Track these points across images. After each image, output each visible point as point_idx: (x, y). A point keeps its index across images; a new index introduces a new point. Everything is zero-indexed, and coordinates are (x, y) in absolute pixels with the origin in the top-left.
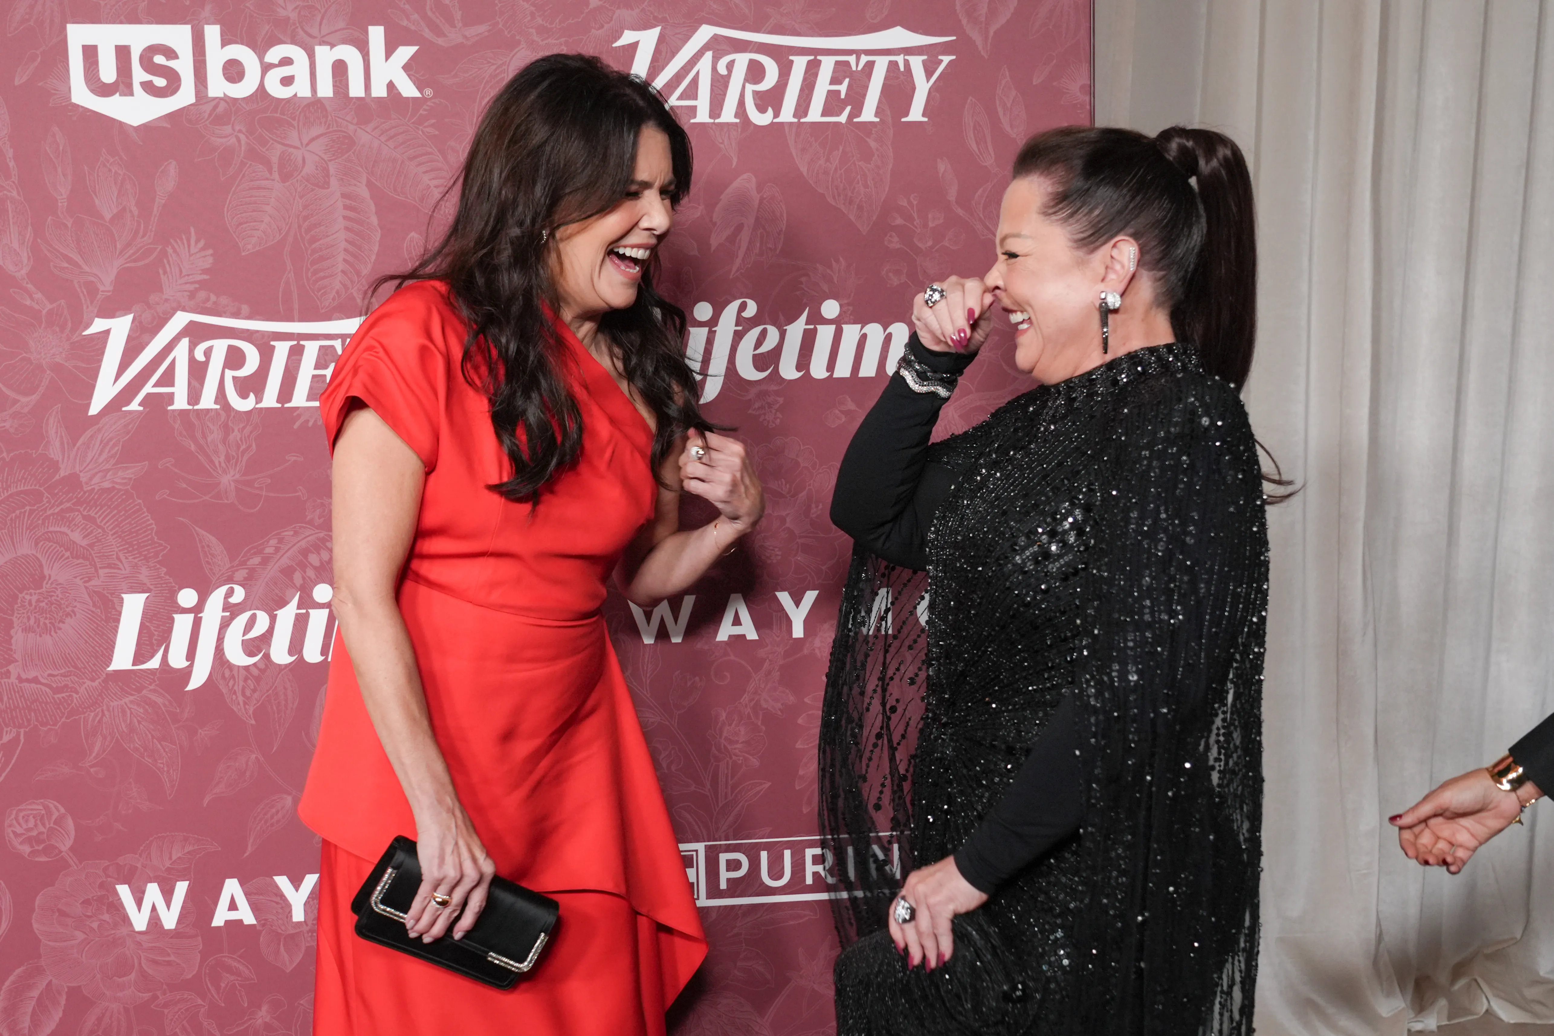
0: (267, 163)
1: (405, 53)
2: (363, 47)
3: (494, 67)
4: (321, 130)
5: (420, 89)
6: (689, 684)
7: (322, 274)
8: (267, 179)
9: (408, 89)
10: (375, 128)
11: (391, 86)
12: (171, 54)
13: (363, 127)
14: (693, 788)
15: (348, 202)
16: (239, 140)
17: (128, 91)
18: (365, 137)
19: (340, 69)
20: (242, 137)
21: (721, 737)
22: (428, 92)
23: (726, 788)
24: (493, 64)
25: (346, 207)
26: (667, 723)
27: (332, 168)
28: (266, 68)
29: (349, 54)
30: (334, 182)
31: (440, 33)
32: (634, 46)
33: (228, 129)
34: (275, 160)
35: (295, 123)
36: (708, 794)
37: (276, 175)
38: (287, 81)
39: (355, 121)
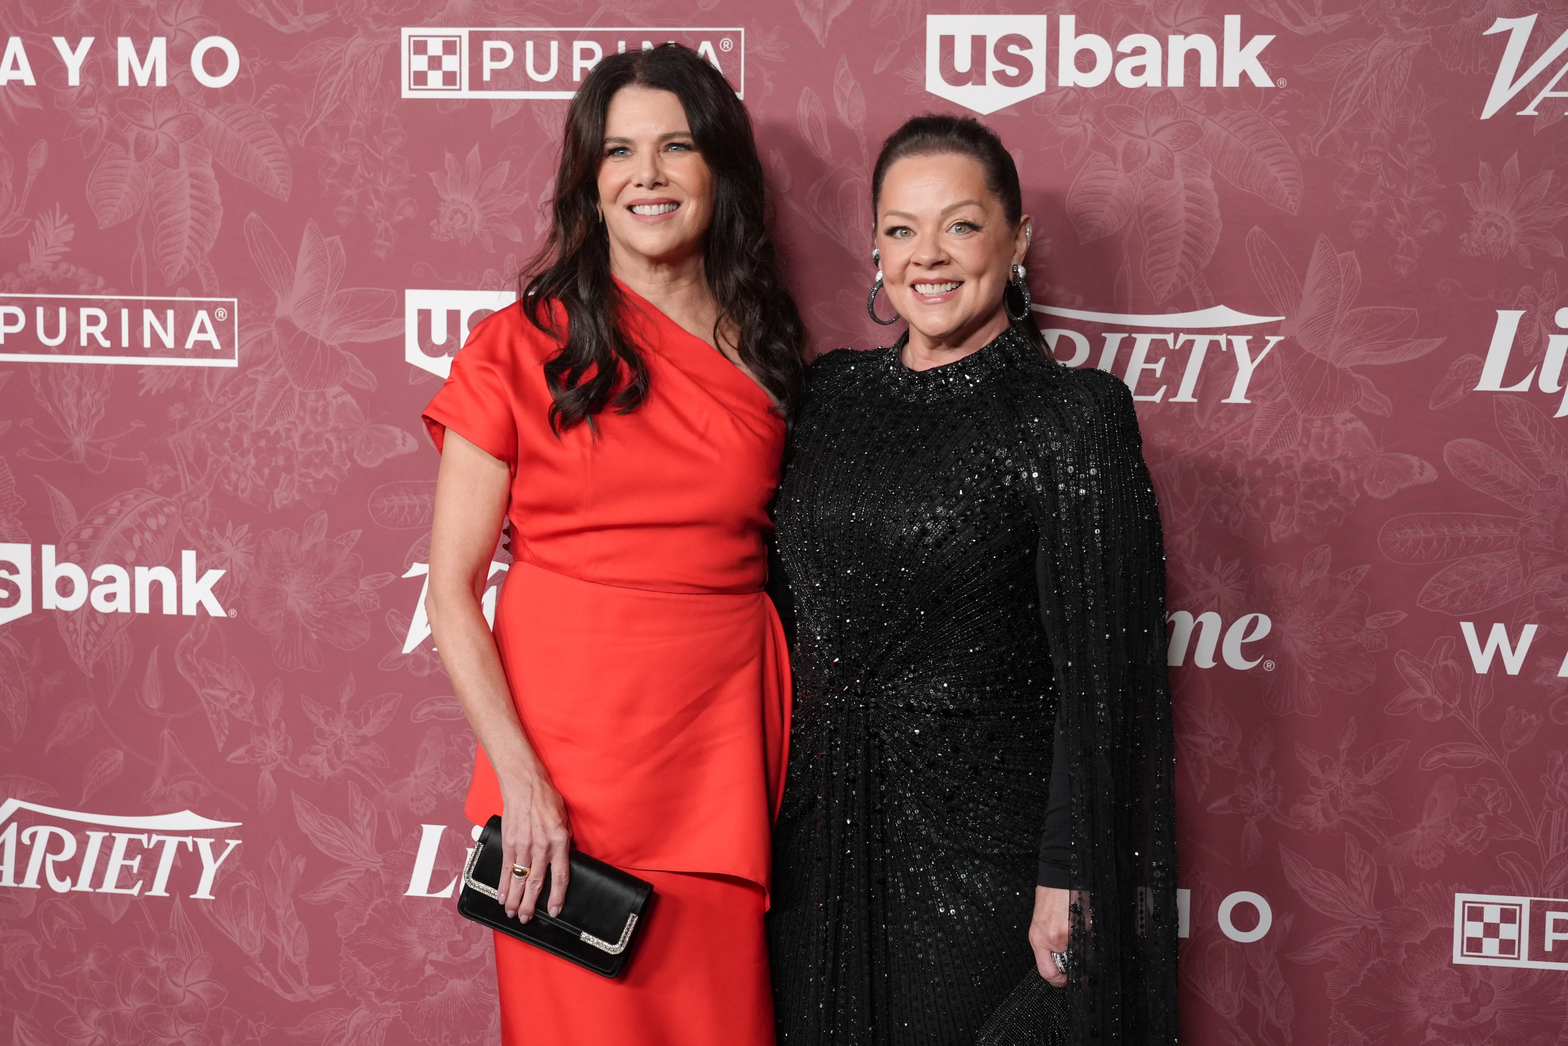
0: (1112, 154)
1: (1261, 42)
2: (1218, 37)
3: (1353, 56)
4: (1168, 120)
5: (1273, 78)
6: (1524, 721)
7: (1160, 266)
8: (1111, 169)
9: (1261, 79)
10: (1225, 118)
11: (1244, 76)
12: (1024, 43)
13: (1212, 117)
14: (1521, 835)
15: (1191, 193)
16: (1085, 129)
17: (980, 80)
18: (1213, 127)
19: (1192, 59)
20: (1089, 126)
21: (1556, 783)
22: (1282, 82)
23: (1559, 839)
24: (1353, 54)
25: (1189, 199)
26: (1496, 762)
27: (1178, 158)
28: (1118, 57)
29: (1203, 43)
30: (1178, 172)
31: (1298, 22)
32: (1506, 35)
33: (1075, 119)
34: (1120, 150)
35: (1143, 113)
36: (1538, 844)
37: (1120, 166)
38: (1138, 71)
39: (1204, 111)
